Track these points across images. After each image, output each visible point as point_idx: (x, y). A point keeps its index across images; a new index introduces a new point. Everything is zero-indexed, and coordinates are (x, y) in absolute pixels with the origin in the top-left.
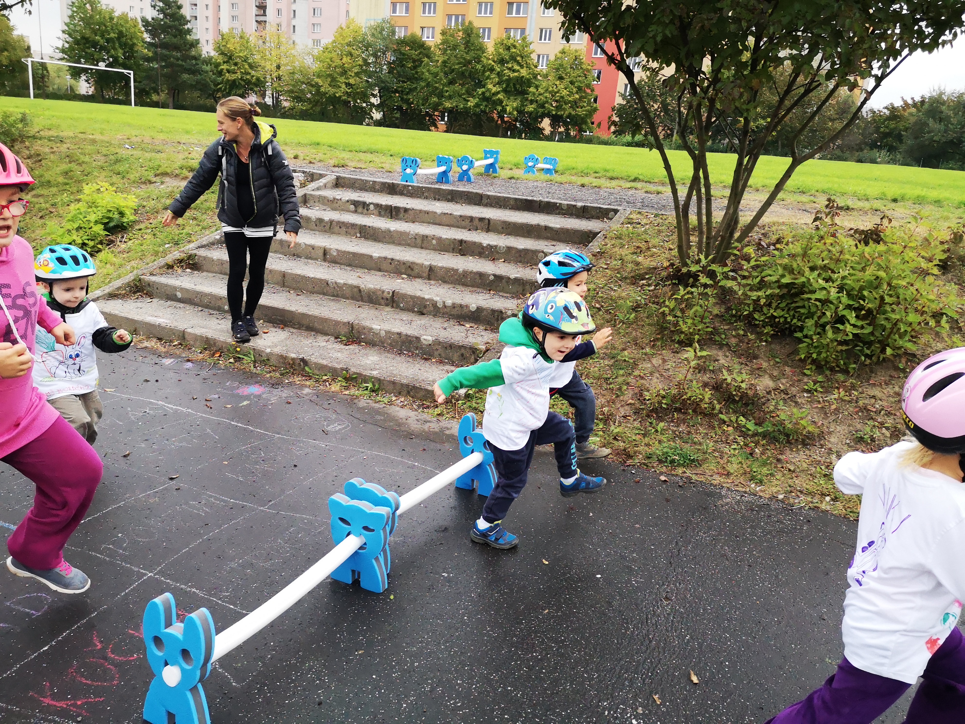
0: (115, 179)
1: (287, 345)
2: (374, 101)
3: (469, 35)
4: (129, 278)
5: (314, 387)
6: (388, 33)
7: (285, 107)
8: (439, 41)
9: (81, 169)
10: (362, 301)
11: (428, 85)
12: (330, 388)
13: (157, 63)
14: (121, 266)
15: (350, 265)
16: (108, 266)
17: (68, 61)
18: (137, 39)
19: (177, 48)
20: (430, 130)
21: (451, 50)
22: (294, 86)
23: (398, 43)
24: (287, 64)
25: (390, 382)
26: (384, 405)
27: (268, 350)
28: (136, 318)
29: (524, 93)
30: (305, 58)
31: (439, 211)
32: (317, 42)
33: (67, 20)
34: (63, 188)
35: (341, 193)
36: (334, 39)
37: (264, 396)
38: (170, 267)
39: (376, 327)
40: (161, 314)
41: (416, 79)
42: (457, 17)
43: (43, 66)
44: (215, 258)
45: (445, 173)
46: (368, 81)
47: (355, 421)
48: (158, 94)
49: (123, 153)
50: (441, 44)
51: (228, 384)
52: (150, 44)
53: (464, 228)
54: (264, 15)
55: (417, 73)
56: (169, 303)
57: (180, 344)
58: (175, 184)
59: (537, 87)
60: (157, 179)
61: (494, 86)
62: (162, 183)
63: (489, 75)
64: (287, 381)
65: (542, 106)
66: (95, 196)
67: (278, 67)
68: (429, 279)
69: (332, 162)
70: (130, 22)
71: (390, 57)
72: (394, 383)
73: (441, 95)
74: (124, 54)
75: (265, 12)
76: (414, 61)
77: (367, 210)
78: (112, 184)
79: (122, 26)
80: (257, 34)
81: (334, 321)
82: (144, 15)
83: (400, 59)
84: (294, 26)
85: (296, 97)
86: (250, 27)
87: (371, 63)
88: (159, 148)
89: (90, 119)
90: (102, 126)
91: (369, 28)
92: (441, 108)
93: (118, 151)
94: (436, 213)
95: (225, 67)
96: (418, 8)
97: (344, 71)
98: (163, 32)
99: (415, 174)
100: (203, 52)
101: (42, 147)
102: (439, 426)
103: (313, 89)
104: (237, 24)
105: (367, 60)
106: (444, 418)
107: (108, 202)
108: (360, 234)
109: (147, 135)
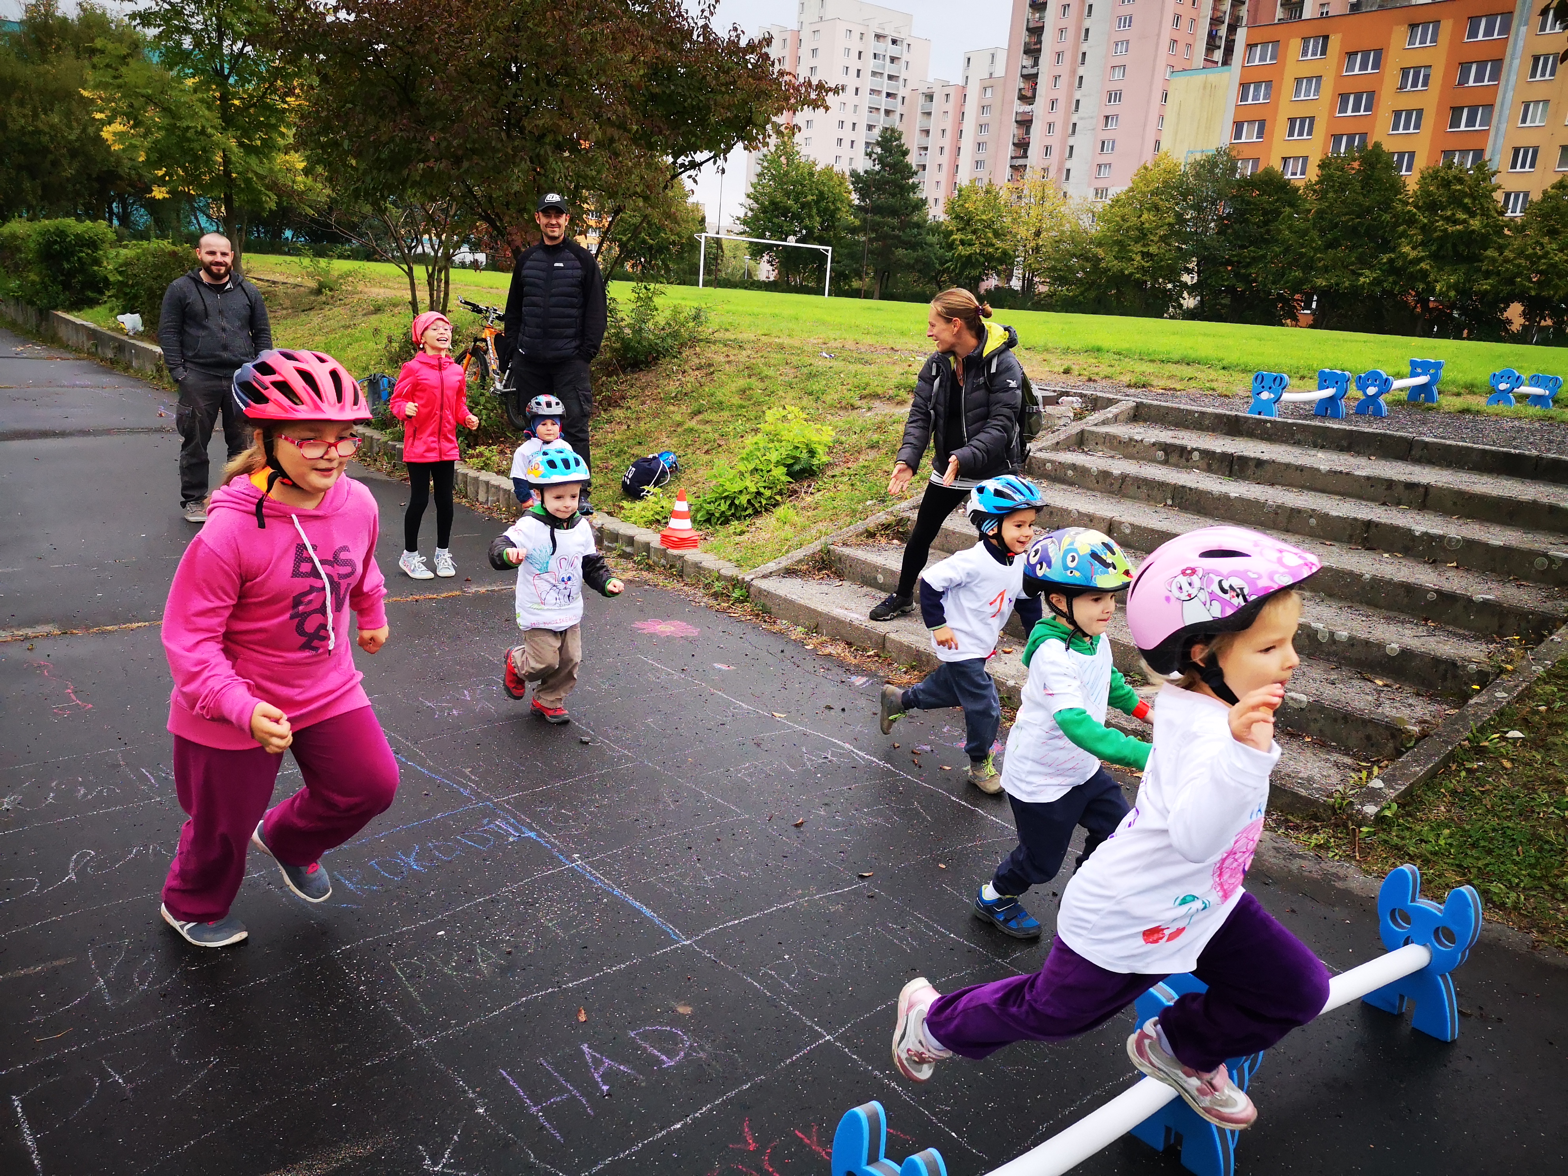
0: (806, 401)
2: (1186, 278)
3: (1372, 166)
4: (815, 547)
6: (1225, 169)
7: (1040, 294)
8: (1314, 179)
9: (763, 386)
11: (1287, 250)
13: (865, 235)
14: (804, 529)
16: (787, 527)
17: (750, 235)
18: (842, 202)
19: (893, 212)
20: (1283, 325)
21: (1335, 192)
22: (1058, 260)
23: (1240, 186)
24: (1052, 228)
27: (1011, 683)
28: (821, 608)
29: (1475, 258)
30: (1082, 217)
31: (1324, 467)
32: (1100, 192)
33: (755, 180)
34: (738, 412)
35: (1142, 430)
36: (1131, 185)
38: (871, 535)
40: (853, 606)
41: (1267, 242)
42: (1351, 138)
43: (718, 241)
45: (1332, 398)
46: (1180, 249)
48: (861, 279)
49: (820, 364)
50: (1317, 183)
51: (945, 730)
52: (859, 207)
53: (1373, 500)
54: (1025, 156)
55: (1268, 232)
56: (865, 589)
57: (877, 655)
58: (887, 411)
59: (1501, 249)
60: (863, 403)
61: (1413, 248)
62: (870, 409)
63: (1405, 231)
65: (1511, 281)
66: (780, 425)
67: (1038, 234)
69: (1126, 379)
70: (835, 178)
71: (1224, 209)
73: (1309, 266)
74: (822, 224)
75: (1026, 151)
76: (1265, 213)
77: (1188, 461)
78: (803, 409)
79: (824, 184)
80: (1010, 185)
82: (854, 167)
83: (1240, 210)
84: (1068, 171)
85: (1060, 277)
86: (1002, 176)
87: (1189, 220)
88: (867, 357)
89: (774, 316)
90: (790, 325)
91: (1191, 164)
92: (1306, 287)
93: (812, 361)
94: (1318, 470)
95: (957, 236)
96: (1281, 127)
97: (1142, 235)
98: (878, 189)
99: (1277, 400)
100: (930, 217)
101: (716, 355)
102: (1322, 869)
103: (1088, 265)
104: (982, 173)
105: (1182, 215)
106: (1331, 854)
107: (796, 435)
108: (1173, 499)
109: (849, 338)
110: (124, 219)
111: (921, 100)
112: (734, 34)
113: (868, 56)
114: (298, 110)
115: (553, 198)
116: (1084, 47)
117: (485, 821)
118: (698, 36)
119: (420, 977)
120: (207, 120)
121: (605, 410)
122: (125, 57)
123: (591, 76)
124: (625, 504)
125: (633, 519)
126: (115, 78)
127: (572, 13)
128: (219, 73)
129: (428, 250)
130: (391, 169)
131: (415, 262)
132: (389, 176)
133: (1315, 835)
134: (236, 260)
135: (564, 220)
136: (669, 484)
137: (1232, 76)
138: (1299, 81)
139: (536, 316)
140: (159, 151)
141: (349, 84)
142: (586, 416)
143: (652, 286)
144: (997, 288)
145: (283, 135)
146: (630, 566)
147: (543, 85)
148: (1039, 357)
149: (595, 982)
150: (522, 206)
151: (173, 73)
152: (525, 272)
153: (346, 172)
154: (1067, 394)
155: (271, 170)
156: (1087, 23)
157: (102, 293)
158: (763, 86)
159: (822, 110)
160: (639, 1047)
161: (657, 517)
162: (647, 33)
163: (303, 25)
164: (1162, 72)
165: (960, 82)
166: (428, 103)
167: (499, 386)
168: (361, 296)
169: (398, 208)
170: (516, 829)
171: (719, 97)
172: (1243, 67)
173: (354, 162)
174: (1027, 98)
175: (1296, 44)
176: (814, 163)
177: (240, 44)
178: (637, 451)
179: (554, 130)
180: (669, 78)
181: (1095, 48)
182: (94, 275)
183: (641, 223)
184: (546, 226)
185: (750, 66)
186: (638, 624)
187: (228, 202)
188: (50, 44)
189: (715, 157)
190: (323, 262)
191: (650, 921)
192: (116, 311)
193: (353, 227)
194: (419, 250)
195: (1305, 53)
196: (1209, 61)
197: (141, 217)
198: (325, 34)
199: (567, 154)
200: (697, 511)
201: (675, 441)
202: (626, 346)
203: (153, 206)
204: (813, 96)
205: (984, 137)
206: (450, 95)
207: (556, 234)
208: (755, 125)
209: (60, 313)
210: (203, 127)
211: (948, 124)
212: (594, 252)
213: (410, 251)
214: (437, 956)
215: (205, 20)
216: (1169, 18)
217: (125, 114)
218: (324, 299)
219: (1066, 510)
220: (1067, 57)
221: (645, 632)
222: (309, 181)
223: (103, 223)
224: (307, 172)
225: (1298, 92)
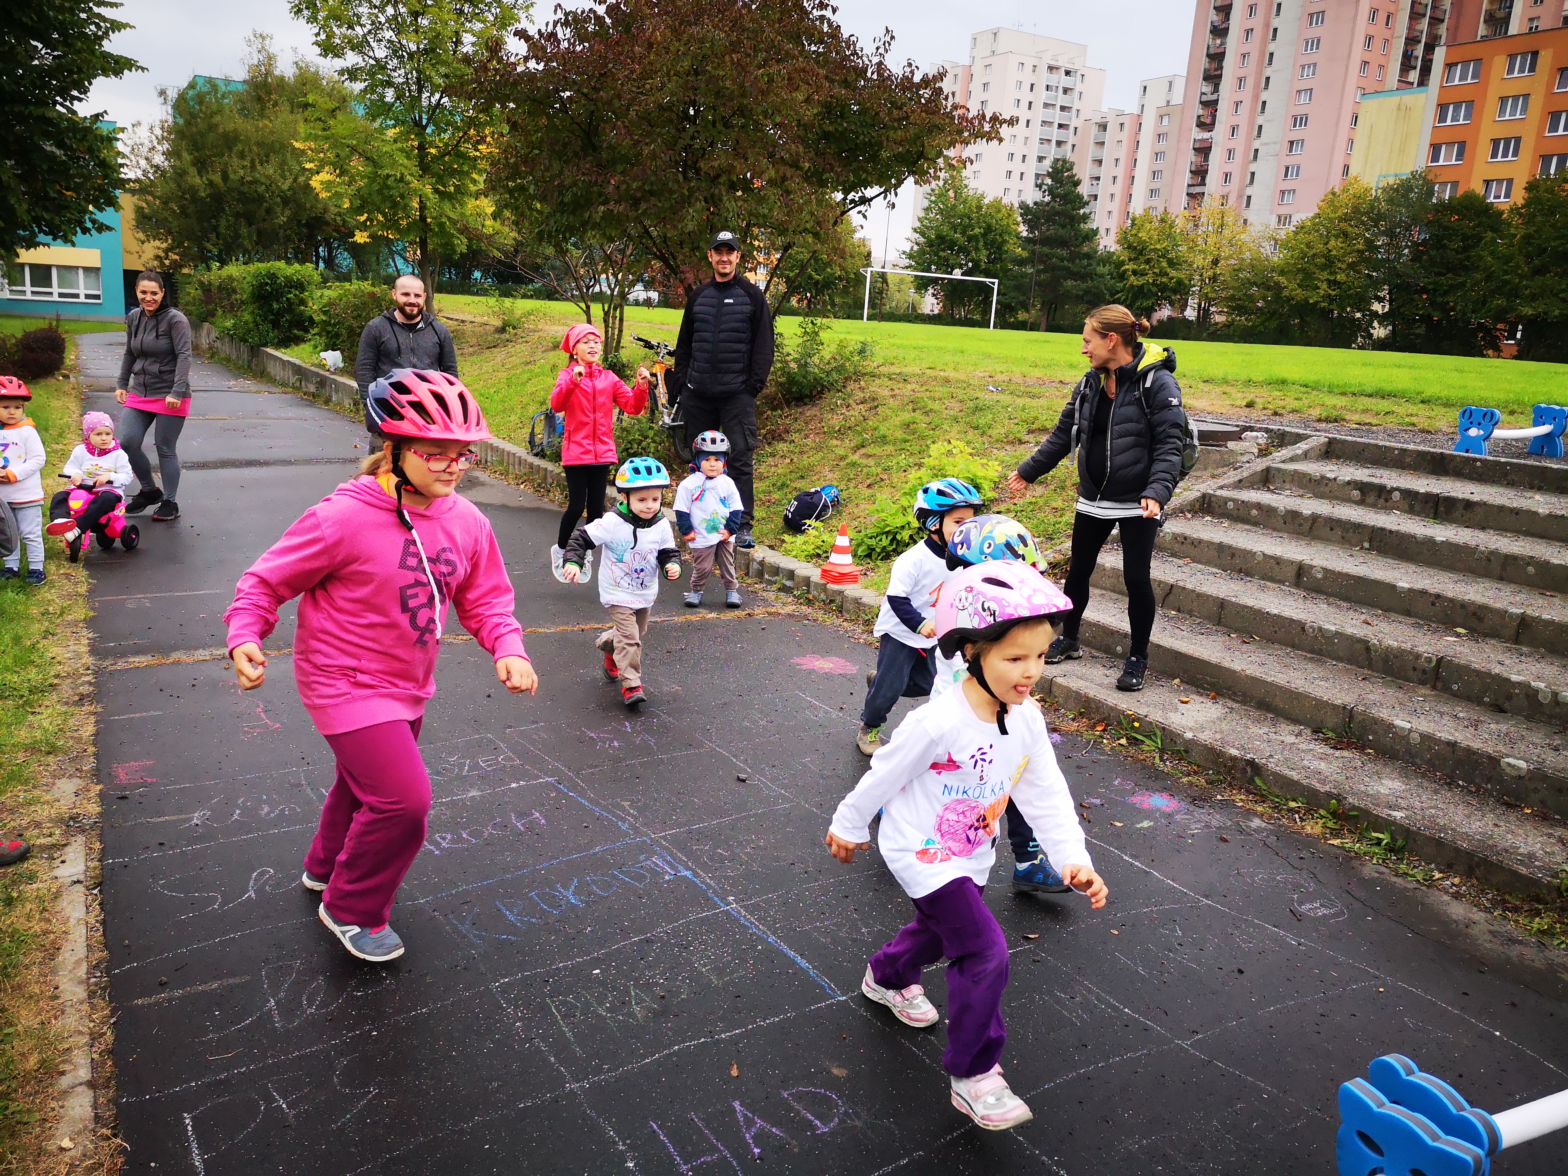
0: (971, 435)
1: (1222, 732)
2: (1377, 307)
5: (1271, 818)
6: (1420, 193)
7: (1217, 324)
8: (1520, 202)
9: (927, 419)
10: (1370, 667)
11: (1489, 277)
12: (1303, 828)
13: (1033, 267)
15: (1346, 599)
17: (915, 269)
18: (1010, 234)
19: (1063, 243)
20: (1484, 356)
21: (1544, 215)
22: (1238, 289)
23: (1438, 211)
24: (1230, 257)
25: (1431, 839)
26: (1414, 885)
27: (1189, 735)
30: (1263, 244)
32: (1283, 220)
33: (922, 214)
34: (901, 446)
35: (1335, 468)
36: (1317, 211)
37: (1178, 817)
39: (1401, 723)
41: (1466, 268)
42: (1562, 158)
43: (883, 276)
44: (1108, 565)
45: (1548, 438)
46: (1370, 276)
47: (1357, 905)
48: (1028, 311)
49: (986, 398)
50: (1523, 207)
51: (1116, 783)
52: (1027, 239)
54: (1203, 183)
55: (1468, 258)
60: (1032, 438)
64: (1219, 797)
66: (945, 460)
67: (1215, 262)
68: (1517, 641)
69: (1316, 413)
70: (1003, 210)
71: (1419, 235)
72: (1439, 843)
73: (1514, 293)
74: (988, 257)
75: (1204, 179)
76: (1465, 238)
77: (1386, 501)
78: (968, 443)
79: (992, 217)
80: (1186, 213)
81: (1315, 699)
82: (1023, 198)
83: (1437, 236)
84: (1249, 197)
85: (1238, 306)
86: (1178, 205)
87: (1380, 247)
88: (1035, 390)
89: (939, 349)
90: (957, 359)
91: (1384, 189)
92: (1511, 316)
93: (979, 395)
94: (1536, 513)
95: (1130, 266)
96: (1484, 148)
97: (1329, 263)
98: (1047, 221)
99: (1487, 438)
100: (1101, 247)
101: (880, 388)
102: (1546, 958)
103: (1270, 293)
104: (1155, 202)
105: (1373, 241)
106: (1556, 942)
107: (961, 470)
108: (1370, 542)
109: (1017, 371)
110: (330, 262)
111: (1095, 129)
112: (908, 70)
113: (1040, 88)
114: (489, 157)
115: (725, 235)
116: (1268, 72)
117: (642, 857)
118: (873, 73)
119: (574, 1016)
120: (406, 167)
121: (769, 444)
122: (334, 111)
123: (766, 117)
124: (786, 537)
125: (794, 553)
126: (324, 130)
127: (749, 55)
128: (418, 123)
129: (605, 289)
130: (573, 212)
131: (592, 301)
132: (571, 219)
133: (1537, 919)
134: (428, 301)
135: (735, 257)
136: (830, 518)
137: (1429, 96)
138: (1503, 100)
139: (705, 351)
140: (362, 198)
141: (536, 132)
142: (750, 449)
143: (819, 321)
144: (1170, 318)
145: (474, 182)
146: (790, 600)
147: (719, 126)
148: (1219, 390)
149: (747, 1034)
150: (696, 245)
151: (376, 125)
152: (696, 309)
153: (531, 215)
154: (1251, 429)
155: (462, 214)
156: (1272, 47)
157: (307, 332)
158: (937, 120)
159: (995, 142)
160: (791, 1109)
161: (818, 551)
162: (823, 72)
163: (495, 76)
164: (1352, 94)
165: (1136, 110)
166: (611, 147)
167: (667, 420)
168: (541, 334)
169: (578, 249)
170: (673, 867)
171: (891, 133)
172: (1442, 87)
173: (539, 206)
174: (1206, 125)
175: (1500, 63)
176: (982, 195)
177: (437, 96)
178: (800, 484)
179: (730, 170)
180: (842, 116)
181: (1279, 73)
182: (302, 313)
183: (809, 260)
184: (717, 263)
185: (923, 101)
186: (795, 660)
187: (423, 244)
188: (269, 101)
189: (885, 192)
190: (507, 302)
191: (804, 971)
192: (319, 348)
193: (536, 268)
194: (597, 289)
195: (1511, 70)
196: (1404, 83)
197: (345, 260)
198: (515, 84)
199: (739, 193)
200: (859, 545)
201: (837, 475)
202: (791, 380)
203: (356, 250)
204: (987, 127)
205: (1160, 165)
206: (632, 139)
207: (727, 271)
208: (927, 159)
209: (270, 350)
210: (402, 174)
211: (1122, 153)
212: (762, 287)
213: (588, 290)
214: (592, 996)
215: (407, 74)
216: (1360, 39)
217: (331, 164)
218: (507, 336)
219: (1250, 552)
220: (1250, 83)
221: (804, 667)
222: (498, 225)
223: (310, 266)
224: (495, 216)
225: (1502, 112)
